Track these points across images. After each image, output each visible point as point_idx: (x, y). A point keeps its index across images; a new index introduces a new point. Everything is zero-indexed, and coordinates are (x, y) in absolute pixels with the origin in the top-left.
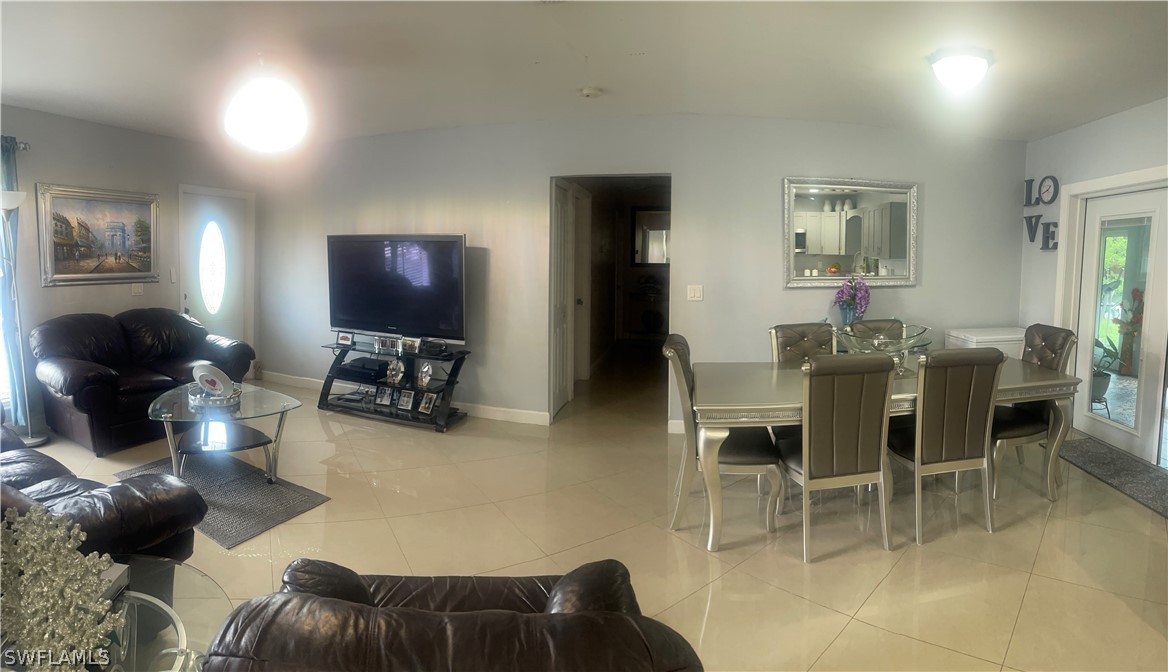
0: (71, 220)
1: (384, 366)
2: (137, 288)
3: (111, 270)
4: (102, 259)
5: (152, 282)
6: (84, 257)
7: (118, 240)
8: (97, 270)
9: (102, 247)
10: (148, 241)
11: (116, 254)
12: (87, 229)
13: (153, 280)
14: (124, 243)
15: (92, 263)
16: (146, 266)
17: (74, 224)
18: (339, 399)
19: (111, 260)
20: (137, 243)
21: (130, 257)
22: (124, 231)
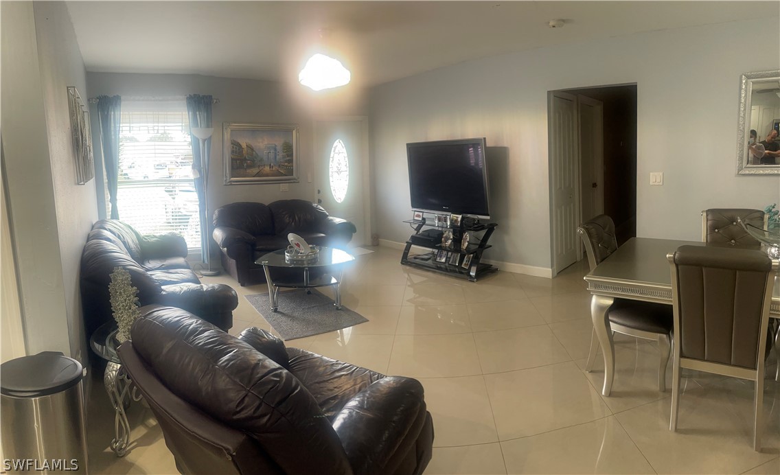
0: (241, 144)
1: (441, 234)
2: (284, 187)
3: (267, 175)
4: (260, 169)
5: (294, 182)
6: (250, 167)
7: (272, 155)
8: (258, 175)
9: (261, 160)
10: (291, 155)
11: (270, 165)
12: (252, 149)
13: (295, 181)
14: (276, 157)
15: (255, 171)
16: (290, 172)
17: (244, 146)
18: (415, 258)
19: (267, 169)
20: (284, 157)
21: (279, 166)
22: (275, 150)
